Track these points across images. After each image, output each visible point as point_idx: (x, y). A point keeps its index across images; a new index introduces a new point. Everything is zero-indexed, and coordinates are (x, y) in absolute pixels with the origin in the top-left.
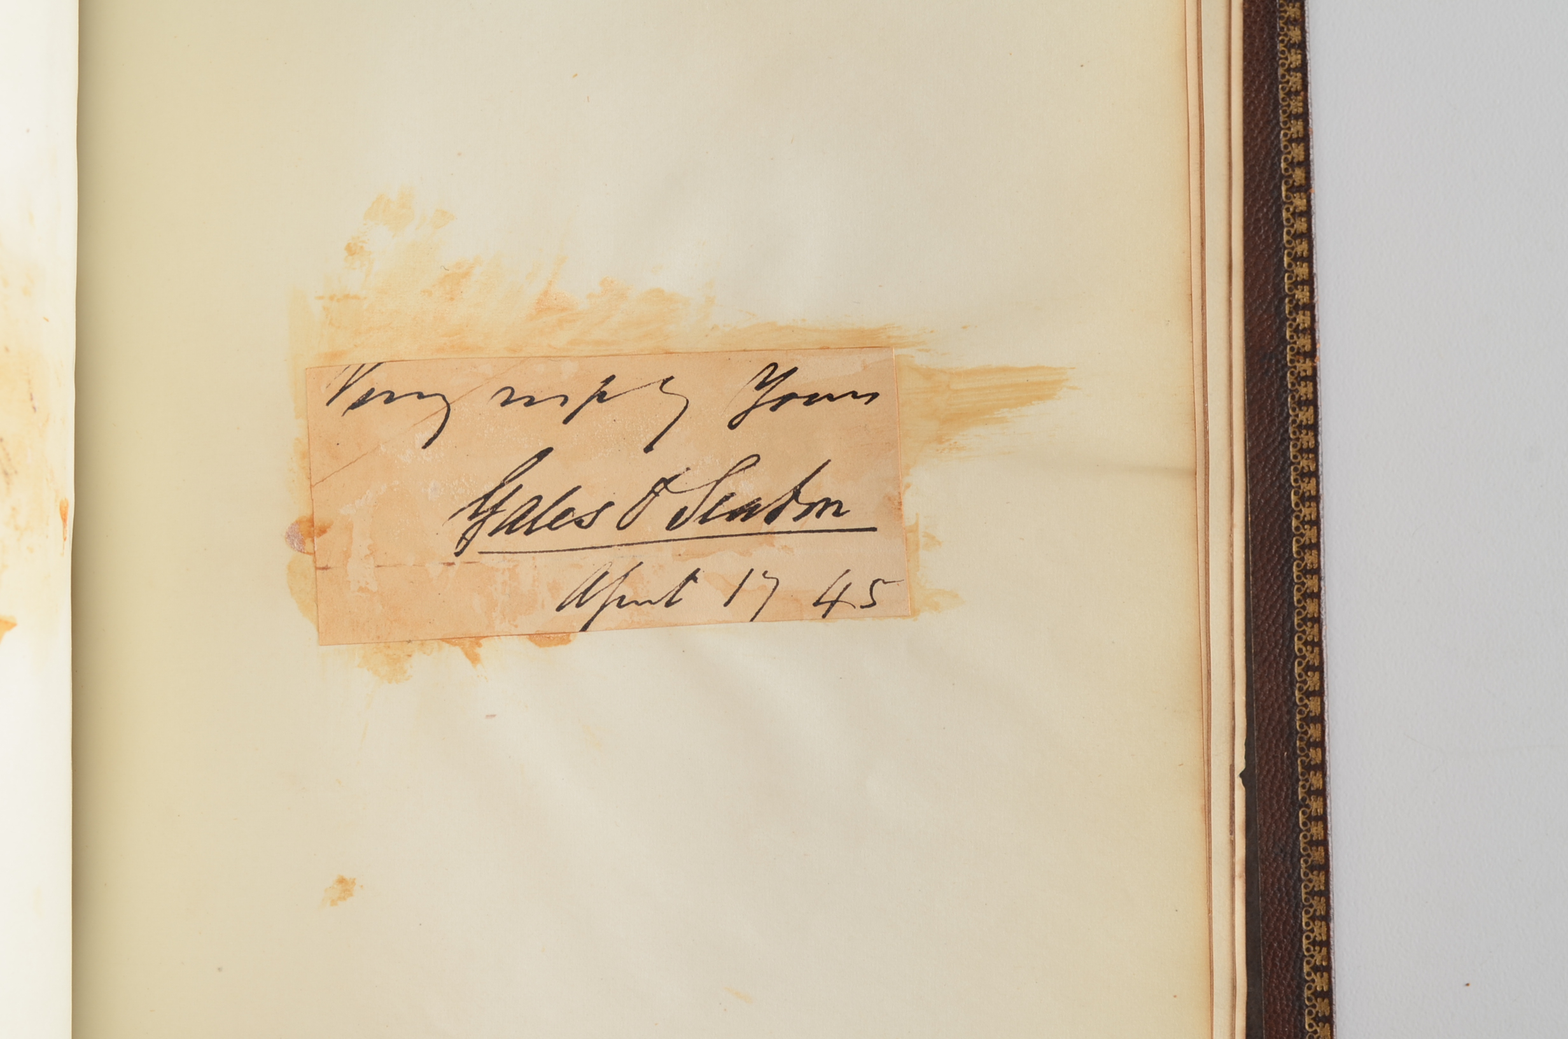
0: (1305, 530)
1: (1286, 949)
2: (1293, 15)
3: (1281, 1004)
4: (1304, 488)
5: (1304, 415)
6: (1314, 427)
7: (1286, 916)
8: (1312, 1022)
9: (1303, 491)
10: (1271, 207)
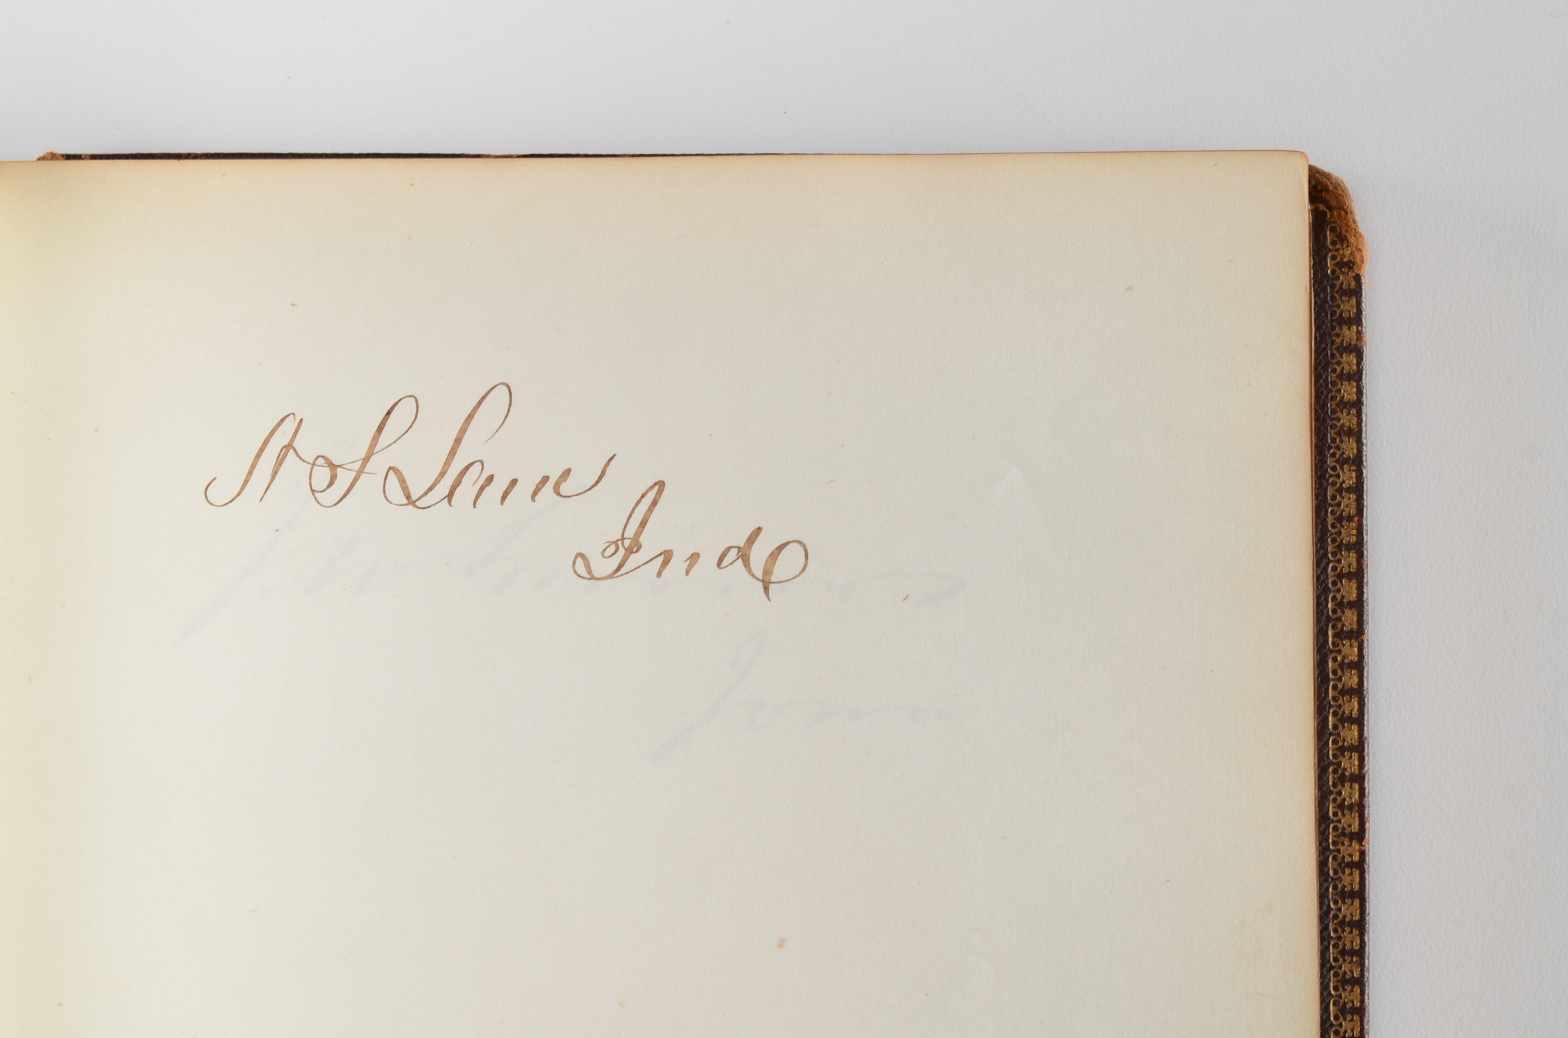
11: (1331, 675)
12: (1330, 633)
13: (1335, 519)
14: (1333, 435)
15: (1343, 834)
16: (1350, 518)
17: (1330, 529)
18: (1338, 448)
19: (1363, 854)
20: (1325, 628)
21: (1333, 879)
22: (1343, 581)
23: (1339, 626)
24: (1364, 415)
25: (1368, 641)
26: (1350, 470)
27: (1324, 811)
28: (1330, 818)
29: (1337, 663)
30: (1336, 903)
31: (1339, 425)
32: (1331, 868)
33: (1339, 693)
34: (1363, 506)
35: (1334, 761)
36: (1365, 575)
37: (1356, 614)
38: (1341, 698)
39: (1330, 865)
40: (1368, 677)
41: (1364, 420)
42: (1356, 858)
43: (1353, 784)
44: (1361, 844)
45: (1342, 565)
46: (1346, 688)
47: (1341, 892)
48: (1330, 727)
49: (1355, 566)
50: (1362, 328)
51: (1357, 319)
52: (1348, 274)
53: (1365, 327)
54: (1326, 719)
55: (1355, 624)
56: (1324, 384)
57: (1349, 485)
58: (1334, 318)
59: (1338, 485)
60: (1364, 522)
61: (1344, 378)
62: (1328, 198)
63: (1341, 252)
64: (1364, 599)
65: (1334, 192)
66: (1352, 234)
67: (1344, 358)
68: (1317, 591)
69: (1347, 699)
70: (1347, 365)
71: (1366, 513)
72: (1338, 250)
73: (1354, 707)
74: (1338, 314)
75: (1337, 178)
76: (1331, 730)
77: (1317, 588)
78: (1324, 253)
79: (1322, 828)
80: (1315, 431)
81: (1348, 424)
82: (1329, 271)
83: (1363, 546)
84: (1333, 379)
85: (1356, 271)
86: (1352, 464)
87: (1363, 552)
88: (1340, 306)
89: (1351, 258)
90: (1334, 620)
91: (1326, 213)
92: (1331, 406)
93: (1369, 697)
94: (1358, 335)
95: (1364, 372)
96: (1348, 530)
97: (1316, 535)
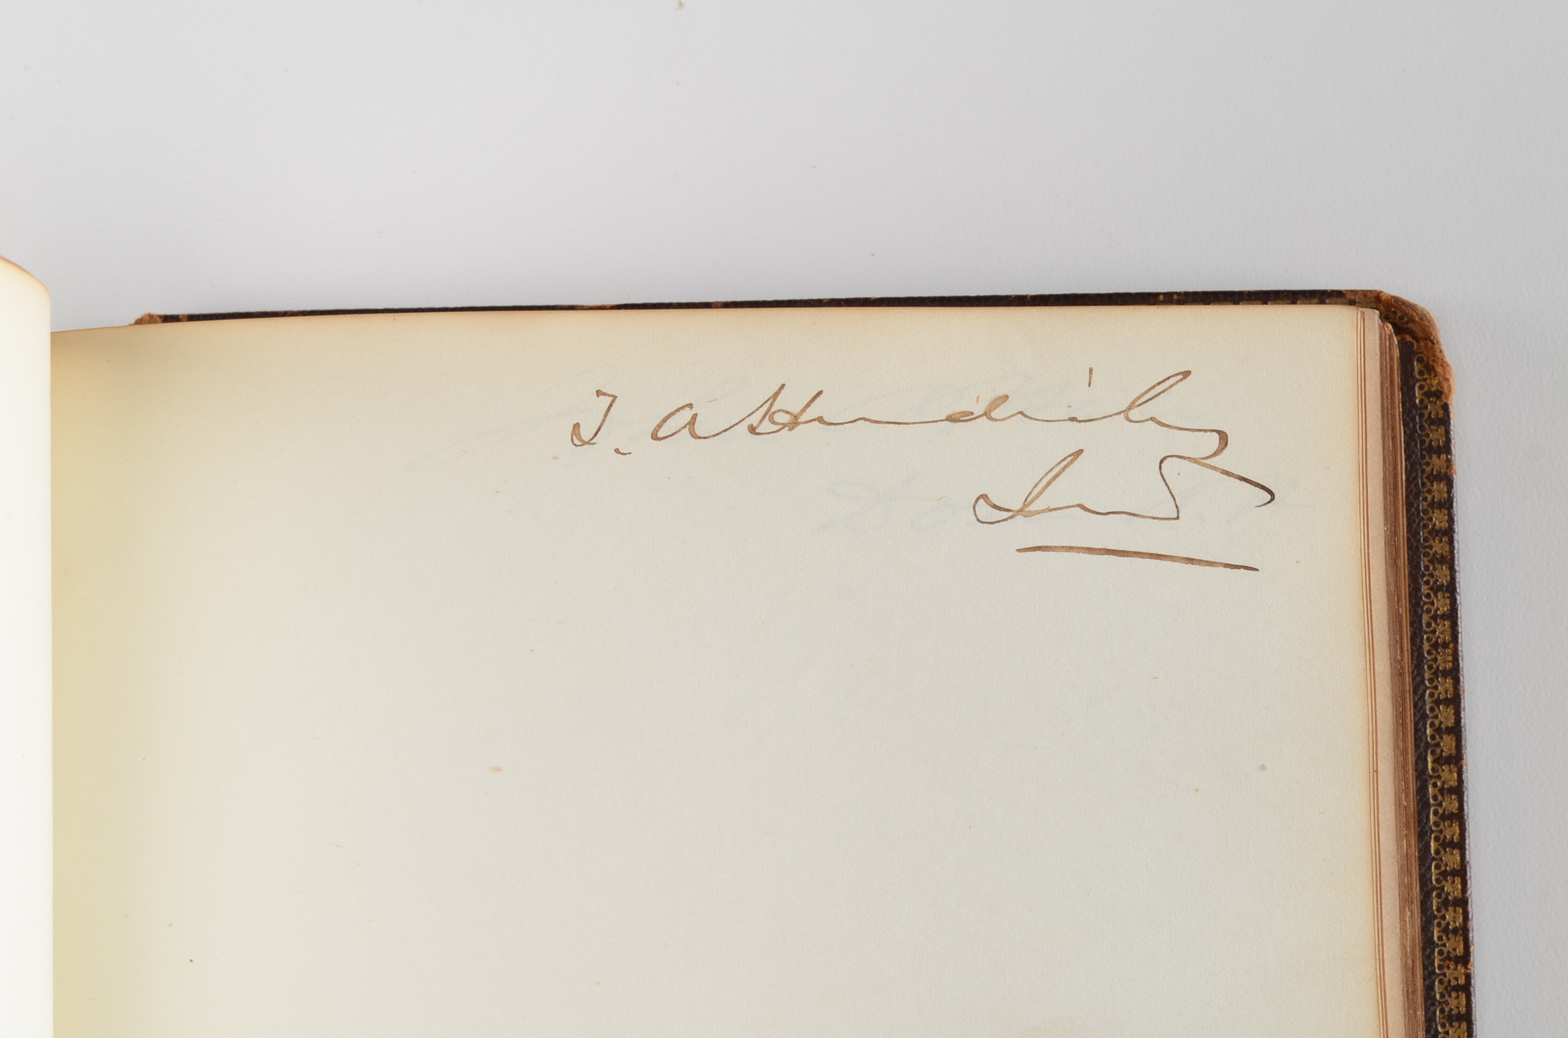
11: (1432, 801)
12: (1430, 759)
13: (1430, 646)
14: (1426, 563)
15: (1448, 958)
16: (1445, 645)
17: (1426, 655)
18: (1431, 575)
19: (1468, 977)
20: (1424, 754)
21: (1439, 1002)
22: (1441, 707)
23: (1438, 751)
24: (1455, 542)
25: (1466, 765)
26: (1444, 597)
27: (1429, 935)
28: (1434, 942)
29: (1437, 789)
30: (1443, 1026)
31: (1431, 552)
32: (1437, 992)
33: (1440, 818)
34: (1458, 632)
35: (1438, 886)
36: (1462, 701)
37: (1454, 739)
38: (1442, 823)
39: (1437, 989)
40: (1467, 801)
41: (1456, 547)
42: (1462, 981)
43: (1457, 908)
44: (1467, 968)
45: (1439, 691)
46: (1446, 813)
47: (1448, 1015)
48: (1432, 852)
49: (1452, 692)
50: (1451, 456)
51: (1446, 448)
52: (1436, 403)
53: (1455, 455)
54: (1428, 845)
55: (1453, 749)
56: (1415, 513)
57: (1443, 612)
58: (1423, 447)
59: (1433, 612)
60: (1460, 648)
61: (1435, 506)
62: (1414, 329)
63: (1428, 382)
64: (1462, 724)
65: (1420, 323)
66: (1439, 364)
67: (1435, 487)
68: (1414, 718)
69: (1448, 824)
70: (1438, 493)
71: (1461, 639)
72: (1425, 380)
73: (1455, 832)
74: (1427, 443)
75: (1423, 310)
76: (1433, 855)
77: (1415, 714)
78: (1412, 383)
79: (1427, 953)
80: (1408, 560)
81: (1441, 551)
82: (1417, 401)
83: (1459, 672)
84: (1425, 507)
85: (1444, 401)
86: (1446, 591)
87: (1459, 678)
88: (1429, 435)
89: (1439, 387)
90: (1433, 746)
91: (1413, 343)
92: (1423, 534)
93: (1470, 820)
94: (1448, 464)
95: (1455, 500)
96: (1444, 656)
97: (1412, 662)
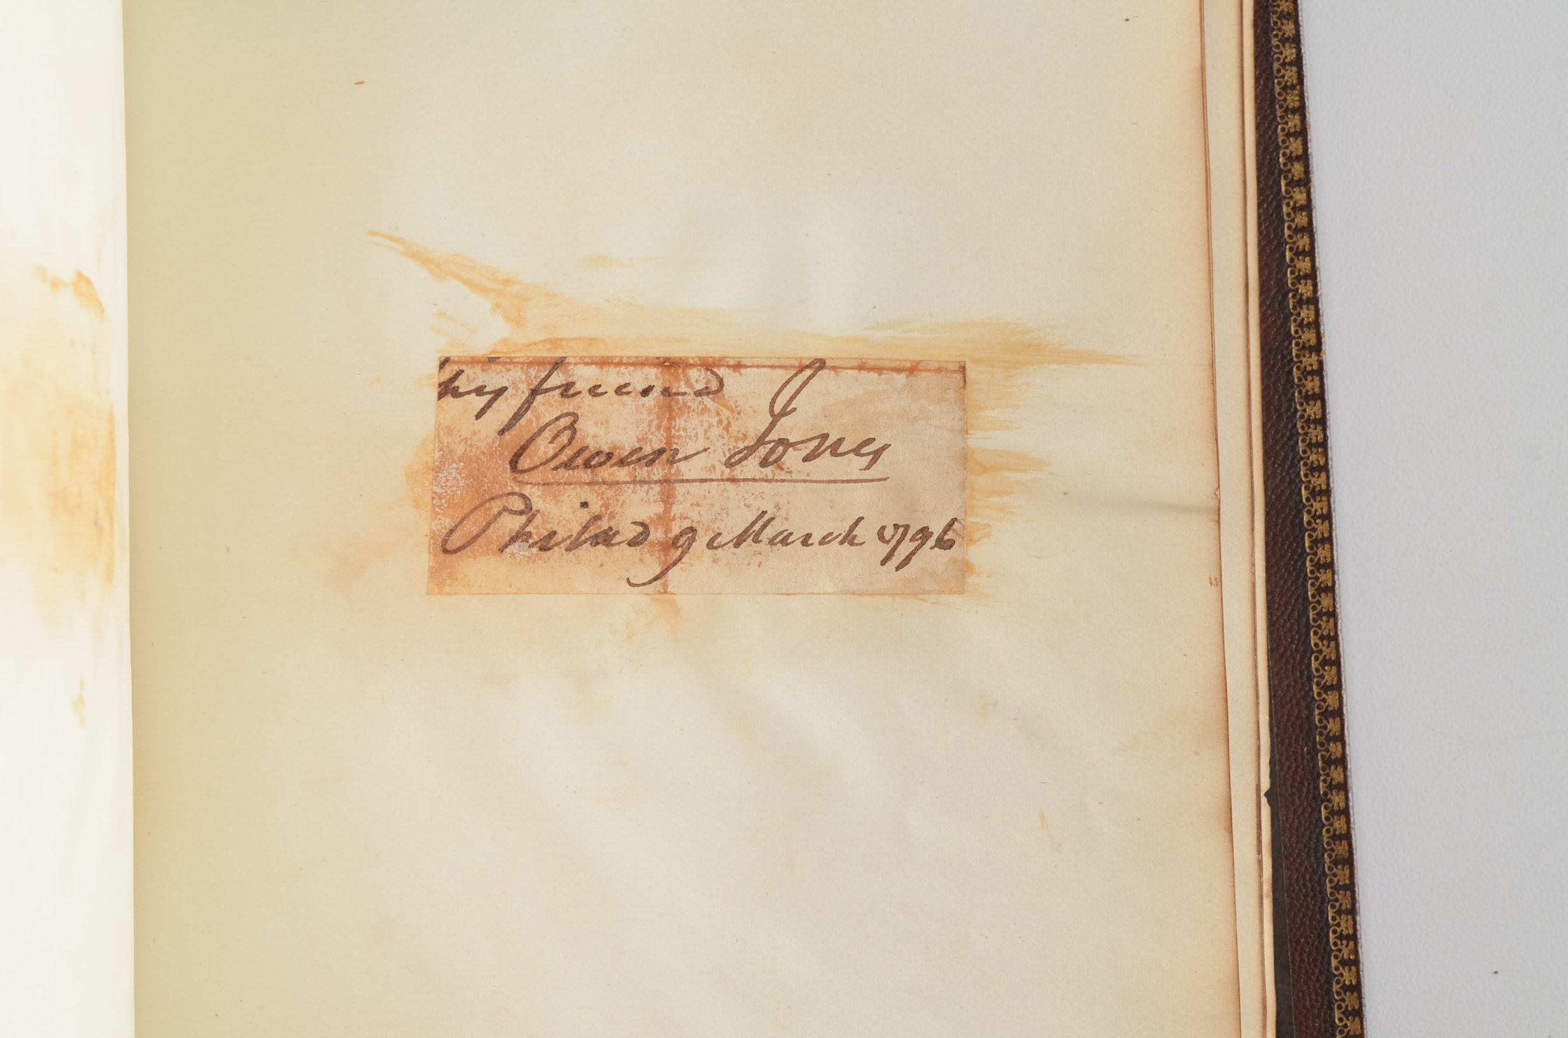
0: (1317, 524)
1: (1313, 945)
2: (1286, 9)
3: (1311, 999)
4: (1315, 482)
5: (1312, 409)
6: (1322, 422)
7: (1312, 911)
8: (1342, 1016)
9: (1314, 486)
10: (1271, 202)
